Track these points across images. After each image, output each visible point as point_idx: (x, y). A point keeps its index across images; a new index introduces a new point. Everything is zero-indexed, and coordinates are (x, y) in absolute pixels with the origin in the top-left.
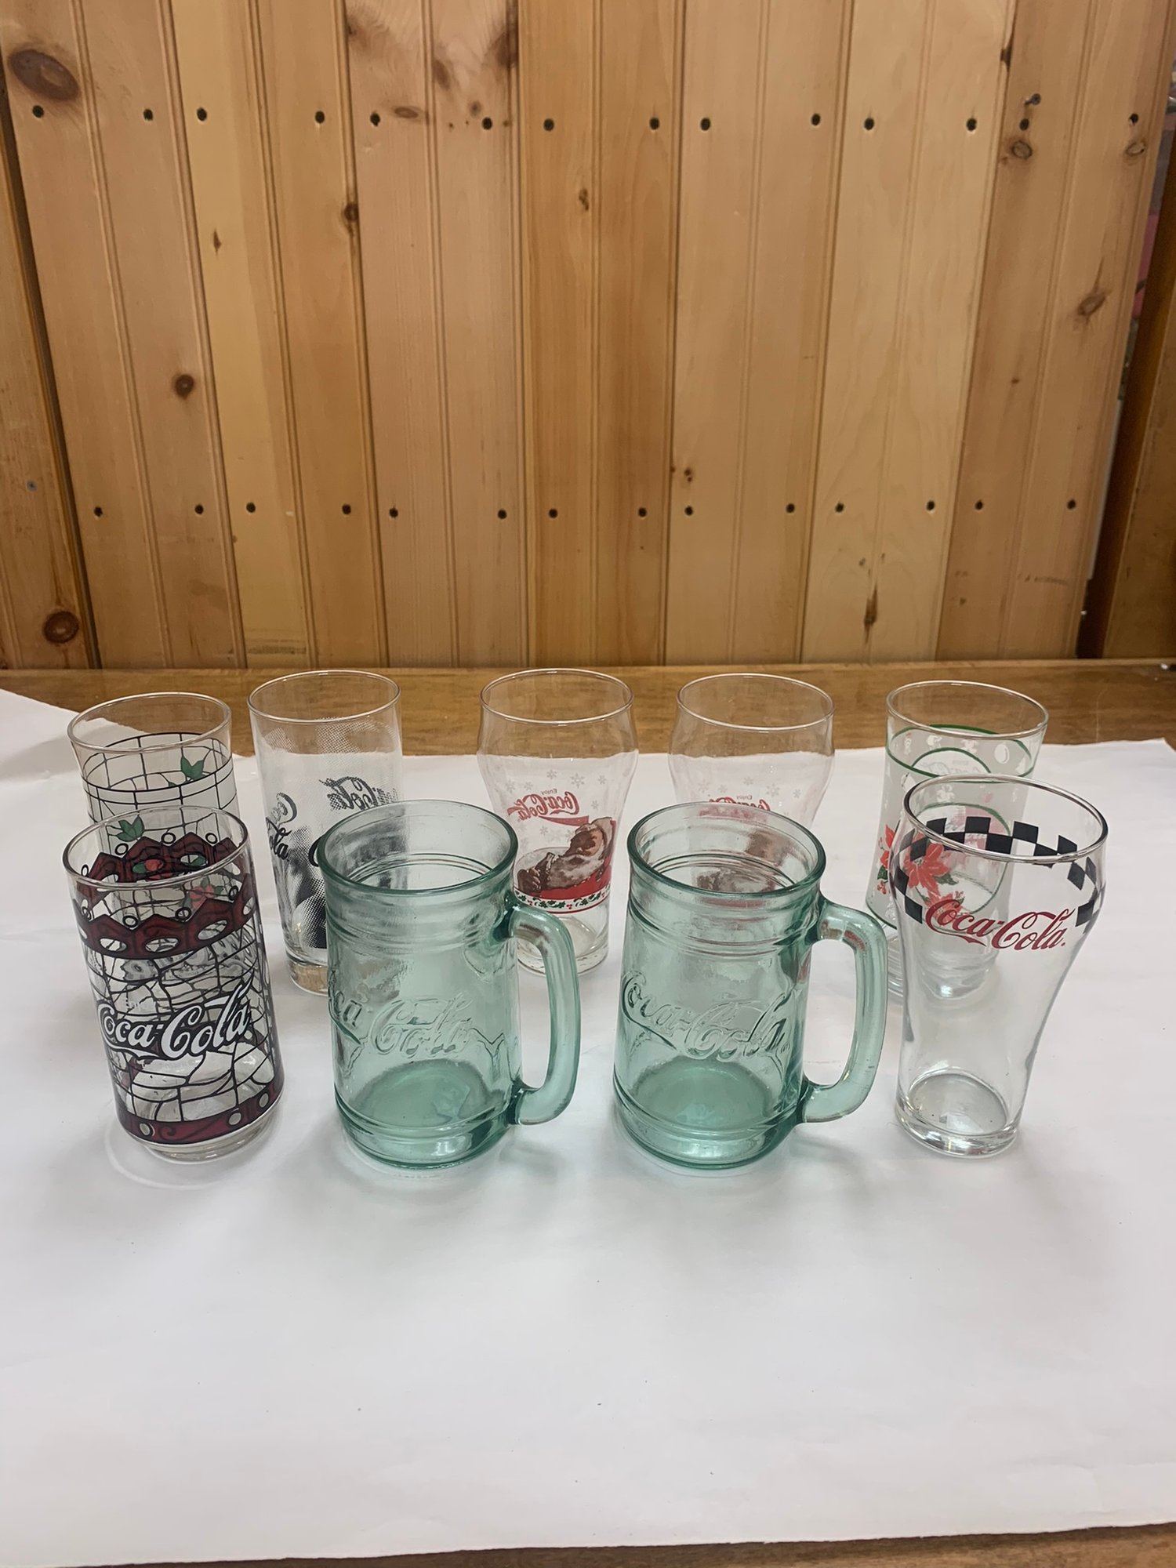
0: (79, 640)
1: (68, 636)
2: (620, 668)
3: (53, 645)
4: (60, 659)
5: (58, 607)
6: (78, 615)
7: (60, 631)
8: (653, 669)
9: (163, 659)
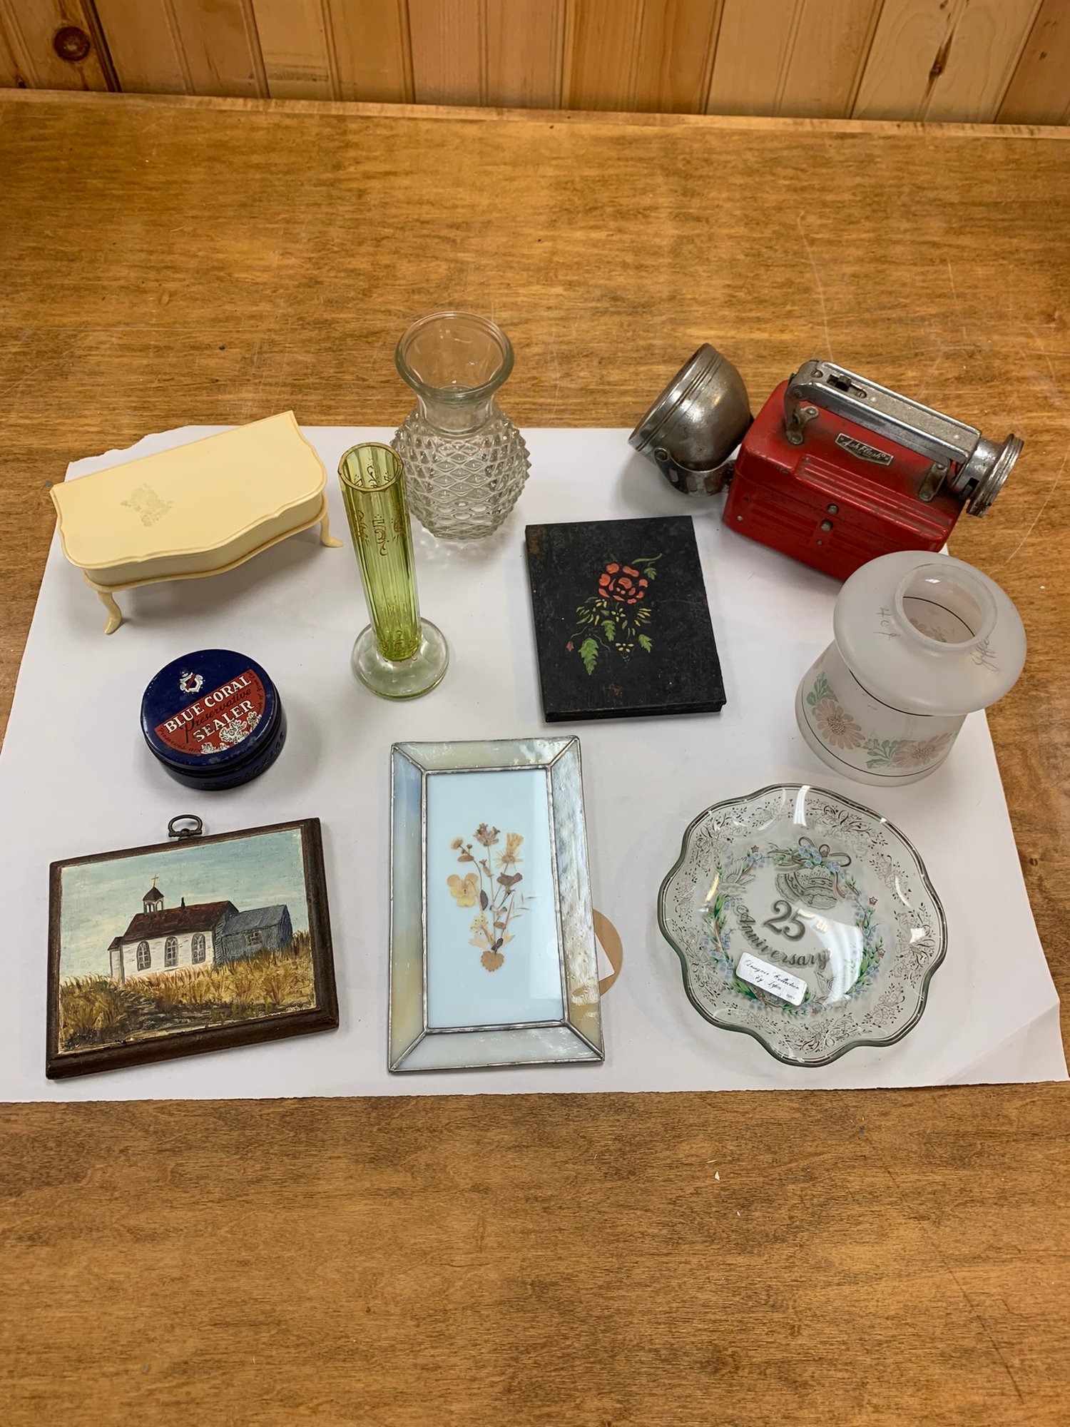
0: (92, 59)
1: (80, 54)
2: (658, 115)
3: (67, 64)
4: (76, 78)
5: (65, 22)
6: (87, 31)
7: (72, 48)
8: (694, 120)
9: (183, 82)
